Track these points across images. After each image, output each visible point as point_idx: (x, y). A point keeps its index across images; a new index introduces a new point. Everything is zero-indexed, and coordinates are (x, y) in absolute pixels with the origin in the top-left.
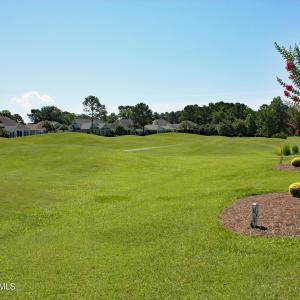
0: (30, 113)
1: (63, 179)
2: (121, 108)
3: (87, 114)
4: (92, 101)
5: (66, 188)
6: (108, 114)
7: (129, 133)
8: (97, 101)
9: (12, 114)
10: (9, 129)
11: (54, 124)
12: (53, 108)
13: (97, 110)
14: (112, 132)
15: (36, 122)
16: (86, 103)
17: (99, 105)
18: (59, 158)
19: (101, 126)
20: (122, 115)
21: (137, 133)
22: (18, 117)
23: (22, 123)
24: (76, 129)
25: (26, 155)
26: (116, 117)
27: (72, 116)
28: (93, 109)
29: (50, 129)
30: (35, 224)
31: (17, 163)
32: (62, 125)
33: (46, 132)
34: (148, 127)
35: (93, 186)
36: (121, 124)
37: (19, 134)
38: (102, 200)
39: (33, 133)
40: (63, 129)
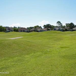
0: (43, 26)
1: (52, 42)
2: (66, 24)
3: (57, 26)
4: (59, 22)
5: (53, 45)
6: (63, 26)
7: (68, 30)
8: (60, 22)
9: (39, 26)
10: (38, 30)
11: (49, 28)
12: (49, 25)
13: (60, 25)
14: (64, 30)
15: (45, 28)
16: (57, 23)
17: (61, 23)
18: (51, 37)
19: (61, 29)
20: (67, 26)
21: (70, 31)
22: (40, 27)
23: (42, 28)
24: (55, 30)
25: (43, 36)
26: (65, 26)
27: (54, 26)
28: (59, 24)
29: (48, 30)
30: (45, 53)
31: (41, 38)
32: (51, 29)
33: (47, 30)
34: (73, 29)
35: (60, 44)
36: (66, 28)
37: (41, 31)
38: (62, 48)
39: (44, 31)
40: (52, 30)
